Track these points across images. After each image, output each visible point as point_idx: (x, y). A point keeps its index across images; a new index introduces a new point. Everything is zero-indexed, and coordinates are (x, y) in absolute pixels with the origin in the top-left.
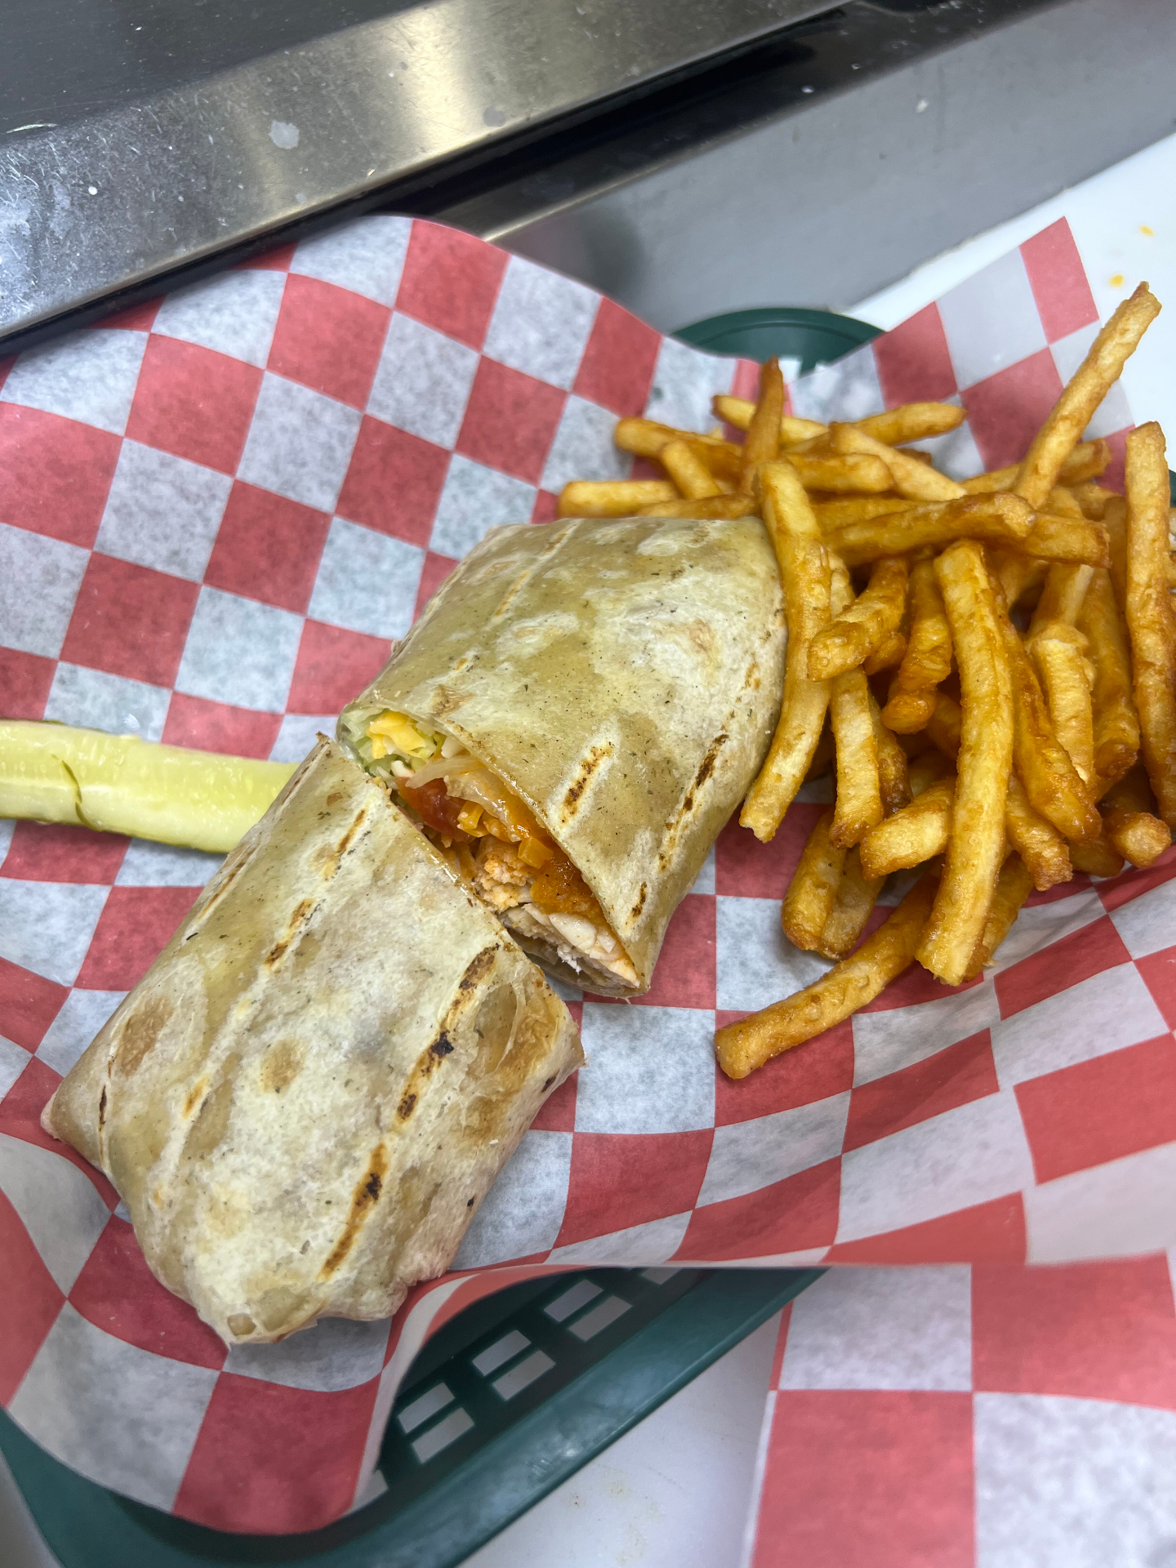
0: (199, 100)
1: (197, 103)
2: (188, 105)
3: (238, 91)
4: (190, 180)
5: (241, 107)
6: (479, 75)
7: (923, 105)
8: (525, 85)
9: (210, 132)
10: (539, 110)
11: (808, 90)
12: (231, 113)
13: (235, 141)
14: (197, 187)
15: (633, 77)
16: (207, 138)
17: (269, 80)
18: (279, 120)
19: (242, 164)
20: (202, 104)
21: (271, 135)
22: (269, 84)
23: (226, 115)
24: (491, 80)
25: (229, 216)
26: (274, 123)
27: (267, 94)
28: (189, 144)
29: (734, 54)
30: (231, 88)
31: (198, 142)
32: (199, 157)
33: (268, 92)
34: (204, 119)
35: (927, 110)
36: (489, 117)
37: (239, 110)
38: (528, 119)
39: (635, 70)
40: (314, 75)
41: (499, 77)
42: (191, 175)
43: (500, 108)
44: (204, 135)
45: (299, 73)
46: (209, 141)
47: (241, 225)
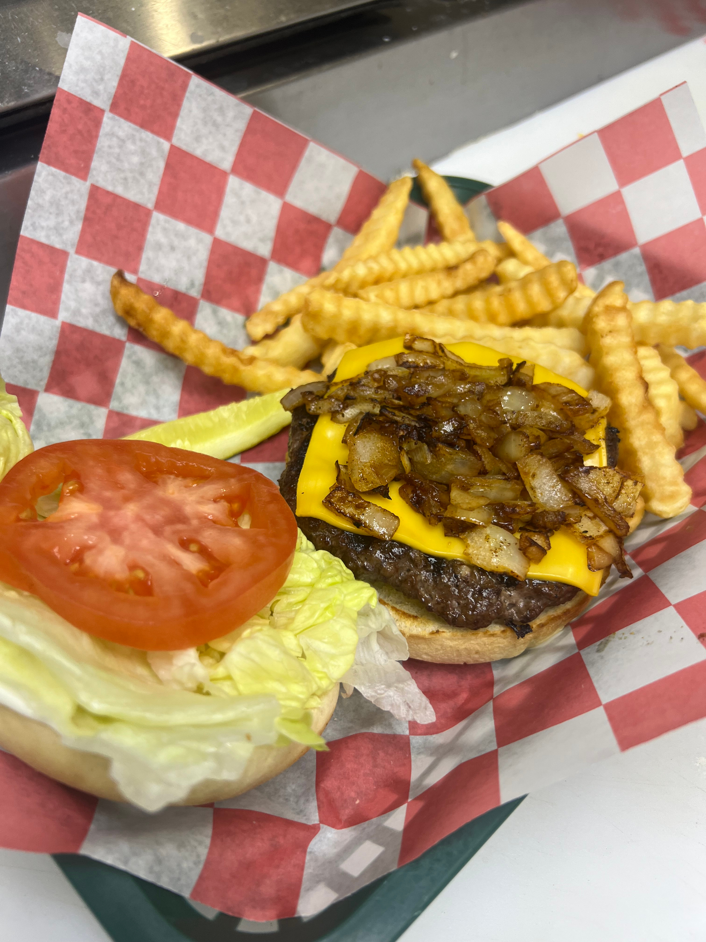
0: (12, 16)
1: (10, 18)
2: (5, 18)
3: (37, 12)
4: (5, 63)
5: (38, 22)
6: (189, 14)
7: (454, 55)
8: (217, 22)
9: (18, 35)
10: (225, 37)
11: (387, 40)
12: (32, 25)
13: (34, 42)
14: (9, 68)
15: (282, 22)
16: (17, 38)
17: (56, 7)
18: (62, 31)
19: (38, 55)
20: (14, 19)
21: (57, 39)
22: (56, 10)
23: (29, 26)
24: (194, 16)
25: (29, 86)
26: (59, 33)
27: (55, 15)
28: (5, 41)
29: (343, 15)
30: (32, 10)
31: (10, 41)
32: (11, 50)
33: (56, 14)
34: (15, 27)
35: (456, 58)
36: (194, 38)
37: (37, 23)
38: (218, 42)
39: (283, 18)
40: (85, 6)
41: (201, 16)
42: (5, 60)
43: (200, 33)
44: (14, 37)
45: (76, 5)
46: (18, 40)
47: (37, 92)
